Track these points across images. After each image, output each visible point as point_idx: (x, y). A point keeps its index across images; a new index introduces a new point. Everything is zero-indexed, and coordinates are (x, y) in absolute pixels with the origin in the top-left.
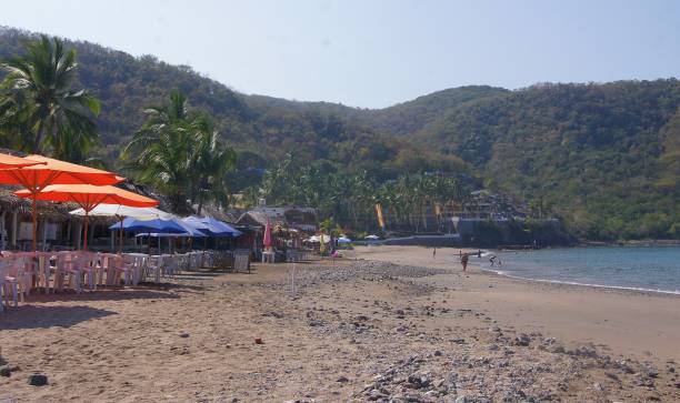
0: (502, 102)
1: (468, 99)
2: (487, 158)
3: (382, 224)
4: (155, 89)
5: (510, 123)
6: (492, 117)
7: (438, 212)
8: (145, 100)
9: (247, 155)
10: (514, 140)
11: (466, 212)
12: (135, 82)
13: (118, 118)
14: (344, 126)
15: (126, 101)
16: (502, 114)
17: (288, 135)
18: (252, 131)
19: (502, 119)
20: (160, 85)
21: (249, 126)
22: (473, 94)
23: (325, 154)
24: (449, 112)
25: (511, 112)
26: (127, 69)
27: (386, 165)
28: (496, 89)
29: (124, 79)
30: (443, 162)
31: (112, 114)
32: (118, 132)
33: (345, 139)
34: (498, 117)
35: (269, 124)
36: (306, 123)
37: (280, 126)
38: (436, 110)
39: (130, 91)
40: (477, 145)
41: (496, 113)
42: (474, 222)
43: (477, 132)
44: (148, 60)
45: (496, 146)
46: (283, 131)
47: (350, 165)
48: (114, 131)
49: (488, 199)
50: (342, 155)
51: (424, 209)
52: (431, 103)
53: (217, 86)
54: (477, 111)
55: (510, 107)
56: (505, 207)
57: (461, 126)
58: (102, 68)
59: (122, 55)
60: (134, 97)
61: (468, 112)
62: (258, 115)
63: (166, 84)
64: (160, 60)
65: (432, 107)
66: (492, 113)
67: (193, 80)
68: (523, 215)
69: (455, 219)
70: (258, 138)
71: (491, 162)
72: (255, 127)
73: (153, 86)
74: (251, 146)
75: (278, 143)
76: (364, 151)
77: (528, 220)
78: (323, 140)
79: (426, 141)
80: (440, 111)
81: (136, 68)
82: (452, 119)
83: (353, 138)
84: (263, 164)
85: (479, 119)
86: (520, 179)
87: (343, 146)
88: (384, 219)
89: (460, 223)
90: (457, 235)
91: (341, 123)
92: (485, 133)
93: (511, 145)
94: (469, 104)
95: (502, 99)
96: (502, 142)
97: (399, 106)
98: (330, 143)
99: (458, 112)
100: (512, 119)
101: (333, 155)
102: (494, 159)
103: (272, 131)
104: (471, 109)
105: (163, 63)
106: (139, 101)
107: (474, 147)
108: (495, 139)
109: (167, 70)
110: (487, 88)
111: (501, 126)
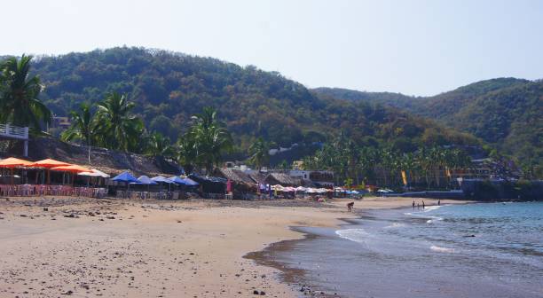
0: (520, 91)
1: (497, 88)
2: (506, 134)
3: (405, 182)
4: (253, 89)
5: (526, 107)
6: (513, 102)
7: (449, 174)
8: (246, 96)
9: (313, 134)
10: (527, 120)
11: (470, 174)
12: (240, 85)
13: (227, 110)
14: (387, 112)
15: (233, 98)
16: (519, 100)
17: (345, 119)
18: (319, 117)
19: (519, 103)
20: (257, 86)
21: (318, 113)
22: (500, 84)
23: (370, 132)
24: (480, 98)
25: (526, 99)
26: (235, 75)
27: (415, 140)
28: (519, 80)
29: (232, 83)
30: (459, 138)
31: (223, 106)
32: (226, 119)
33: (387, 121)
34: (516, 103)
35: (332, 111)
36: (359, 110)
37: (340, 113)
38: (471, 97)
39: (236, 91)
40: (499, 123)
41: (515, 99)
42: (475, 182)
43: (499, 114)
44: (251, 69)
45: (514, 125)
46: (342, 116)
47: (389, 140)
48: (224, 118)
49: (490, 166)
50: (383, 132)
51: (438, 173)
52: (467, 92)
53: (298, 86)
54: (500, 98)
55: (527, 95)
56: (503, 171)
57: (488, 109)
58: (219, 75)
59: (233, 66)
60: (238, 94)
61: (494, 99)
62: (325, 106)
63: (262, 85)
64: (258, 69)
65: (467, 95)
66: (512, 99)
67: (280, 82)
68: (518, 177)
69: (460, 180)
70: (324, 122)
71: (509, 137)
72: (322, 114)
73: (251, 87)
74: (316, 128)
75: (337, 125)
76: (399, 130)
77: (521, 180)
78: (371, 122)
79: (460, 121)
80: (474, 97)
81: (241, 75)
82: (481, 104)
83: (392, 120)
84: (323, 140)
85: (501, 104)
86: (530, 150)
87: (384, 126)
88: (407, 179)
89: (463, 182)
90: (461, 191)
91: (384, 110)
92: (506, 115)
93: (525, 123)
94: (494, 93)
95: (521, 88)
96: (518, 121)
97: (443, 94)
98: (376, 124)
99: (486, 99)
100: (527, 104)
101: (377, 133)
102: (512, 135)
103: (334, 116)
104: (496, 96)
105: (260, 71)
106: (242, 97)
107: (497, 126)
108: (513, 119)
109: (262, 74)
110: (512, 80)
111: (519, 108)
